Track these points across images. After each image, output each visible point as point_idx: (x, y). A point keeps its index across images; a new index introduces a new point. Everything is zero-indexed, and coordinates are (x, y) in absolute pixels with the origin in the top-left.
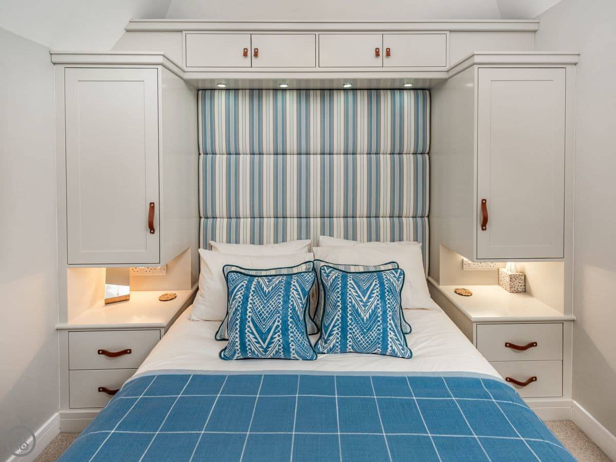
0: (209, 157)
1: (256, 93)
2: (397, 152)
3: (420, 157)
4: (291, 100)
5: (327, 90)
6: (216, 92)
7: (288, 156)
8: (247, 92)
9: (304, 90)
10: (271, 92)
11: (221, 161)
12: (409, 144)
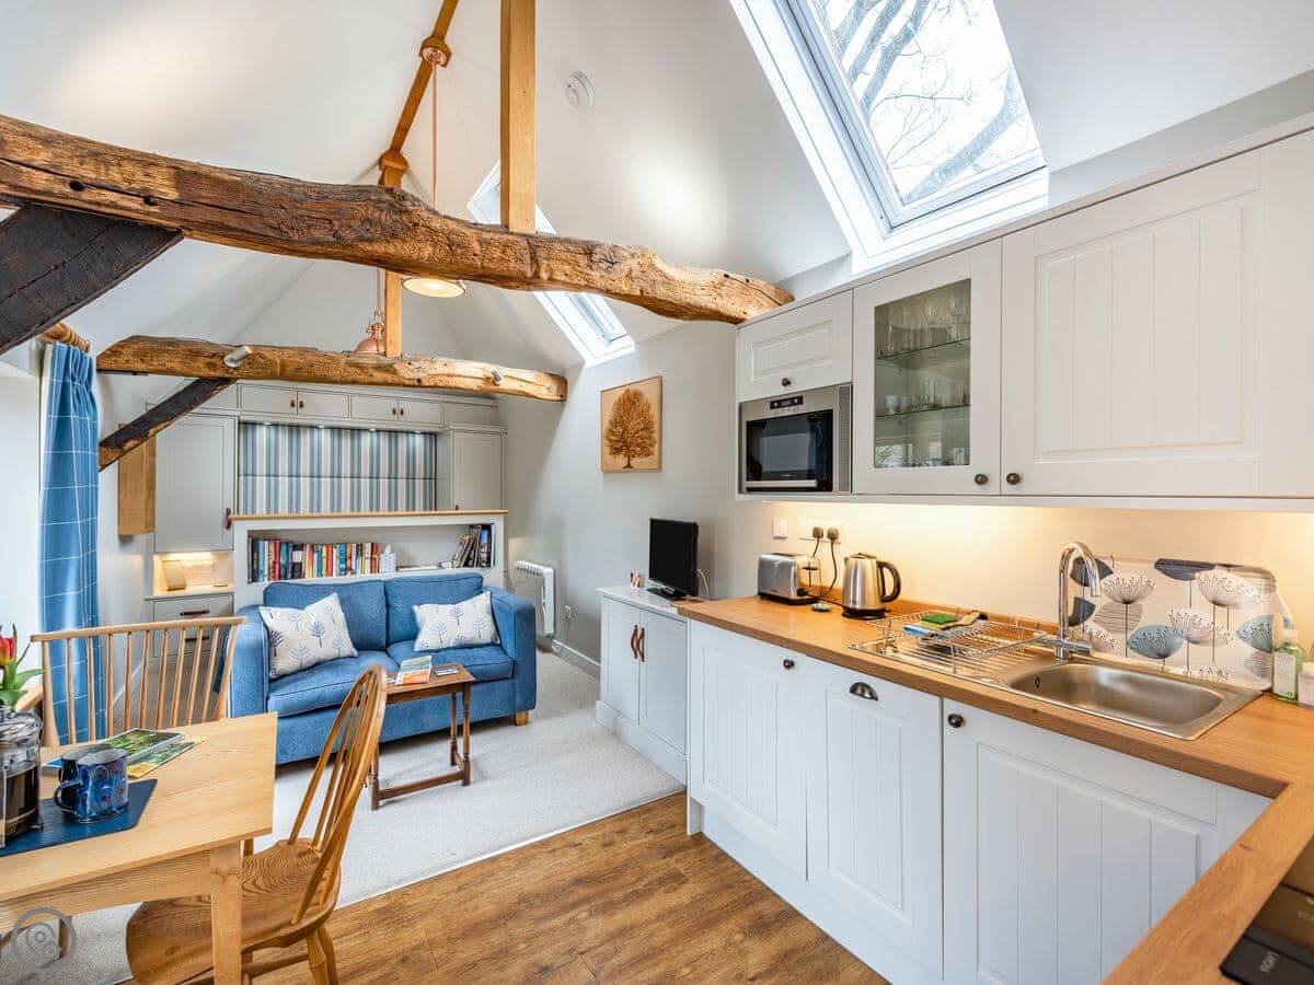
0: (250, 478)
1: (294, 429)
2: (411, 477)
3: (428, 481)
4: (325, 438)
5: (356, 432)
6: (258, 428)
7: (323, 479)
8: (287, 428)
9: (336, 430)
10: (308, 430)
11: (261, 482)
12: (420, 472)
